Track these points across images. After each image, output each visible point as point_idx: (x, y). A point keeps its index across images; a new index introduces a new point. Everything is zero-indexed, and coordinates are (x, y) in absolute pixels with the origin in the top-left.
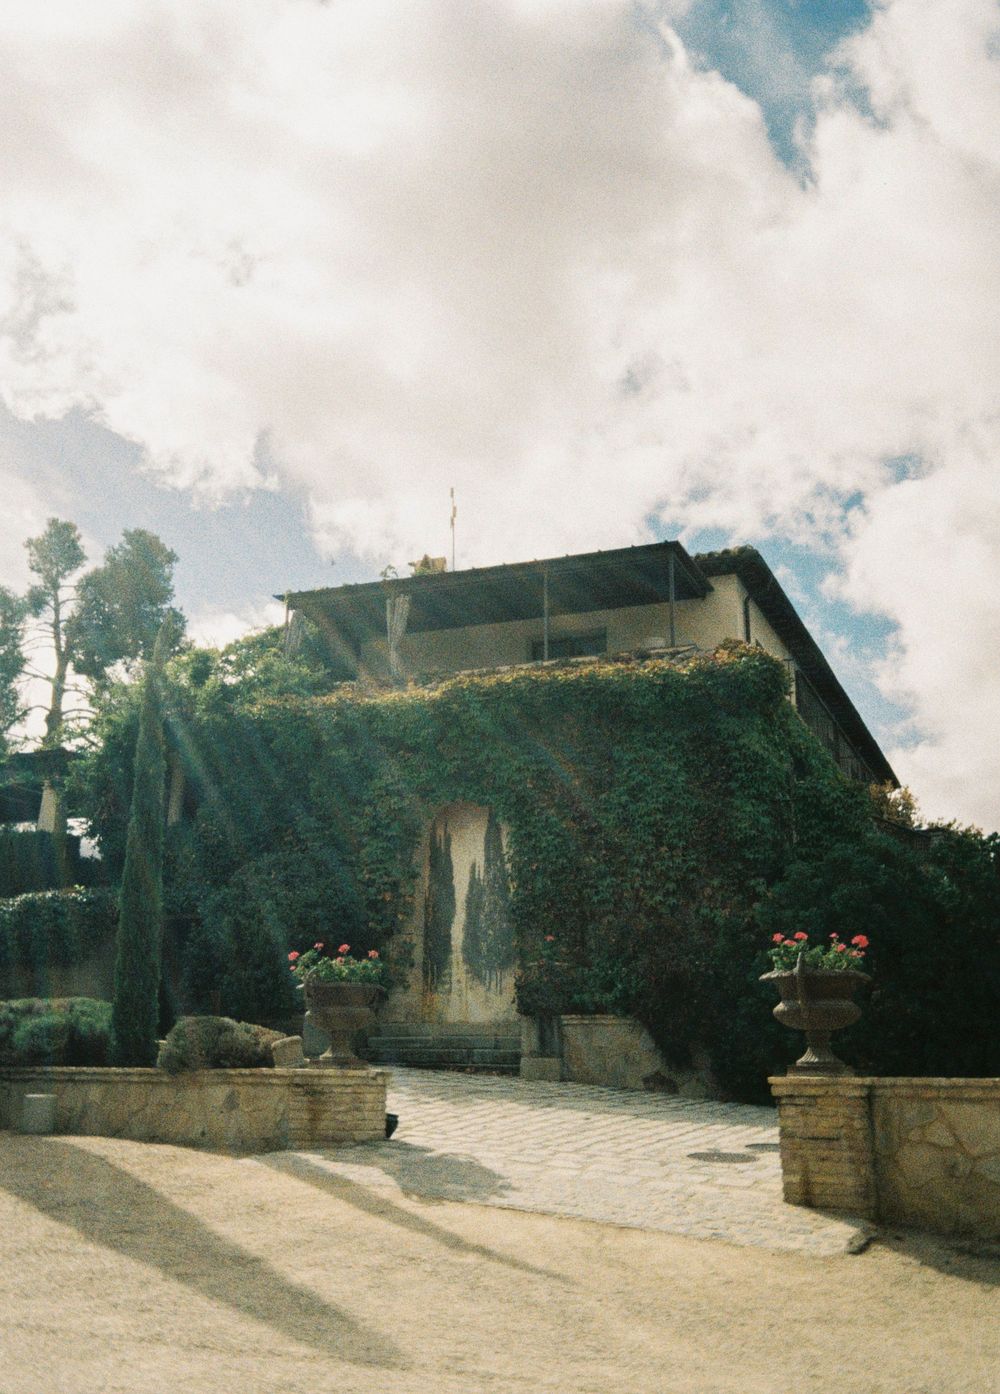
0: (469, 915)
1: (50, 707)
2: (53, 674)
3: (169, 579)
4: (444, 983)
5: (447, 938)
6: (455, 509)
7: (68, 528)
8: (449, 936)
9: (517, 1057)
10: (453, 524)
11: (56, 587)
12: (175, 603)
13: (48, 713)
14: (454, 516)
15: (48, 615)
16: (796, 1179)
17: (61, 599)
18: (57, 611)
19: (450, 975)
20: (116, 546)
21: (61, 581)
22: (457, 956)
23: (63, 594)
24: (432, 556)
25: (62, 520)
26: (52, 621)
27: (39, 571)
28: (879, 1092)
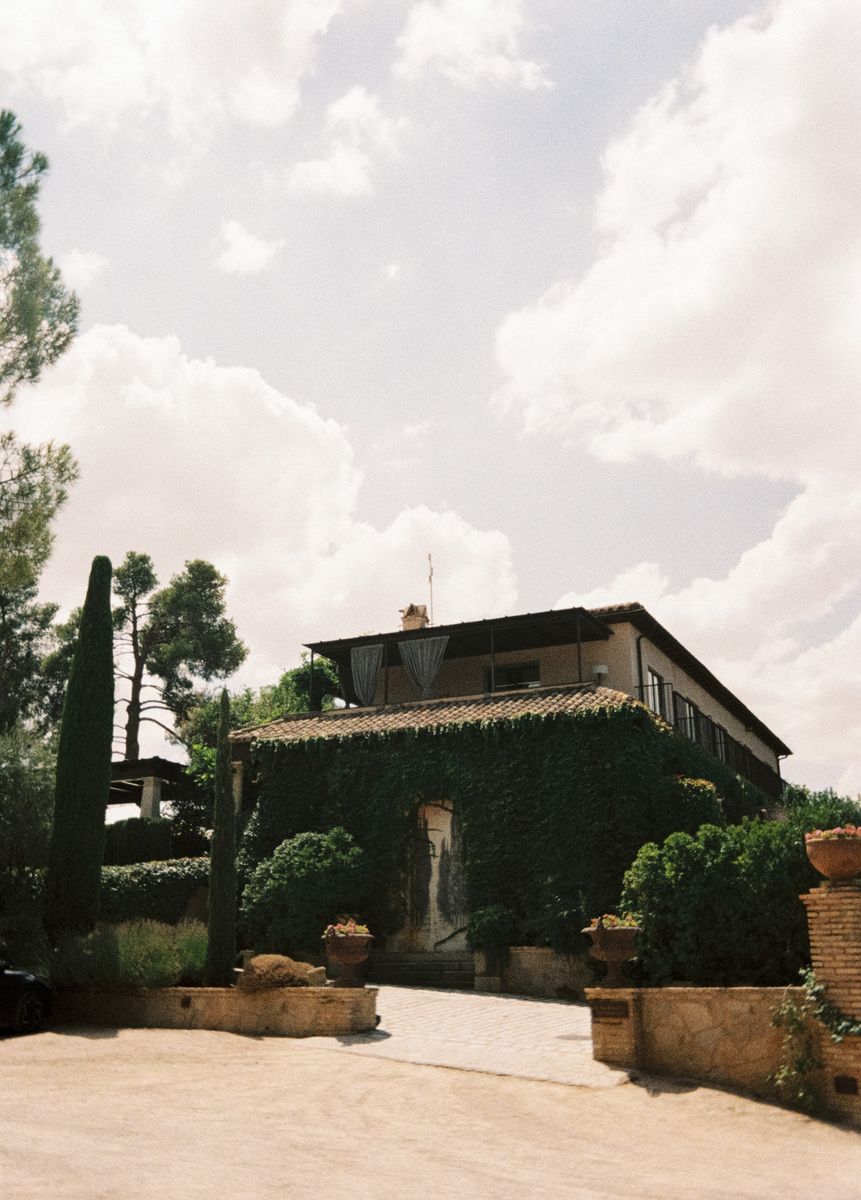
0: (441, 876)
1: (130, 699)
2: (132, 674)
3: (221, 597)
4: (426, 925)
5: (426, 893)
6: (432, 569)
7: (144, 559)
8: (428, 891)
9: (473, 976)
10: (430, 580)
11: (134, 605)
12: (227, 615)
13: (128, 704)
14: (432, 574)
15: (128, 627)
16: (599, 1046)
17: (137, 615)
18: (135, 623)
19: (429, 919)
20: (181, 575)
21: (138, 601)
22: (433, 904)
23: (139, 611)
24: (416, 604)
25: (139, 552)
26: (131, 632)
27: (121, 593)
28: (645, 996)
